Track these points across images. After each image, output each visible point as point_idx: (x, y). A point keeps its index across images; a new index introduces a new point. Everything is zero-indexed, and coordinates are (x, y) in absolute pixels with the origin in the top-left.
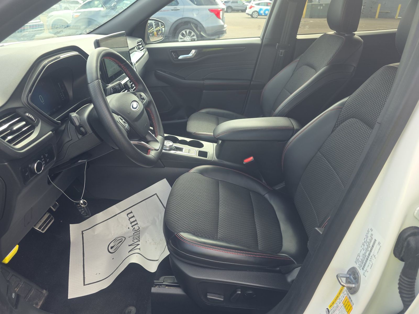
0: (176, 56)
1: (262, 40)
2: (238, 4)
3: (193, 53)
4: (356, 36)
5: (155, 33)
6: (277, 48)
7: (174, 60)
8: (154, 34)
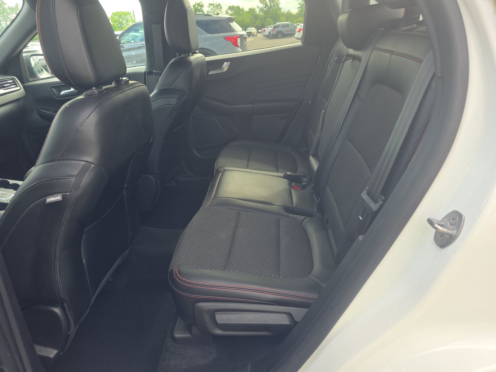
2: (290, 28)
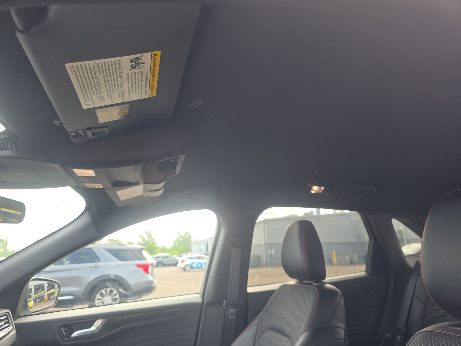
0: (67, 333)
1: (203, 296)
2: (169, 259)
3: (99, 325)
4: (328, 286)
5: (46, 297)
6: (225, 306)
7: (62, 339)
8: (44, 299)
